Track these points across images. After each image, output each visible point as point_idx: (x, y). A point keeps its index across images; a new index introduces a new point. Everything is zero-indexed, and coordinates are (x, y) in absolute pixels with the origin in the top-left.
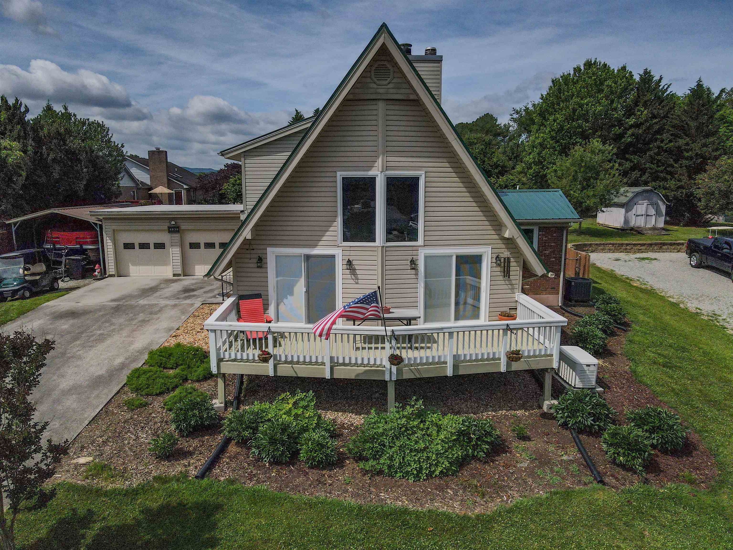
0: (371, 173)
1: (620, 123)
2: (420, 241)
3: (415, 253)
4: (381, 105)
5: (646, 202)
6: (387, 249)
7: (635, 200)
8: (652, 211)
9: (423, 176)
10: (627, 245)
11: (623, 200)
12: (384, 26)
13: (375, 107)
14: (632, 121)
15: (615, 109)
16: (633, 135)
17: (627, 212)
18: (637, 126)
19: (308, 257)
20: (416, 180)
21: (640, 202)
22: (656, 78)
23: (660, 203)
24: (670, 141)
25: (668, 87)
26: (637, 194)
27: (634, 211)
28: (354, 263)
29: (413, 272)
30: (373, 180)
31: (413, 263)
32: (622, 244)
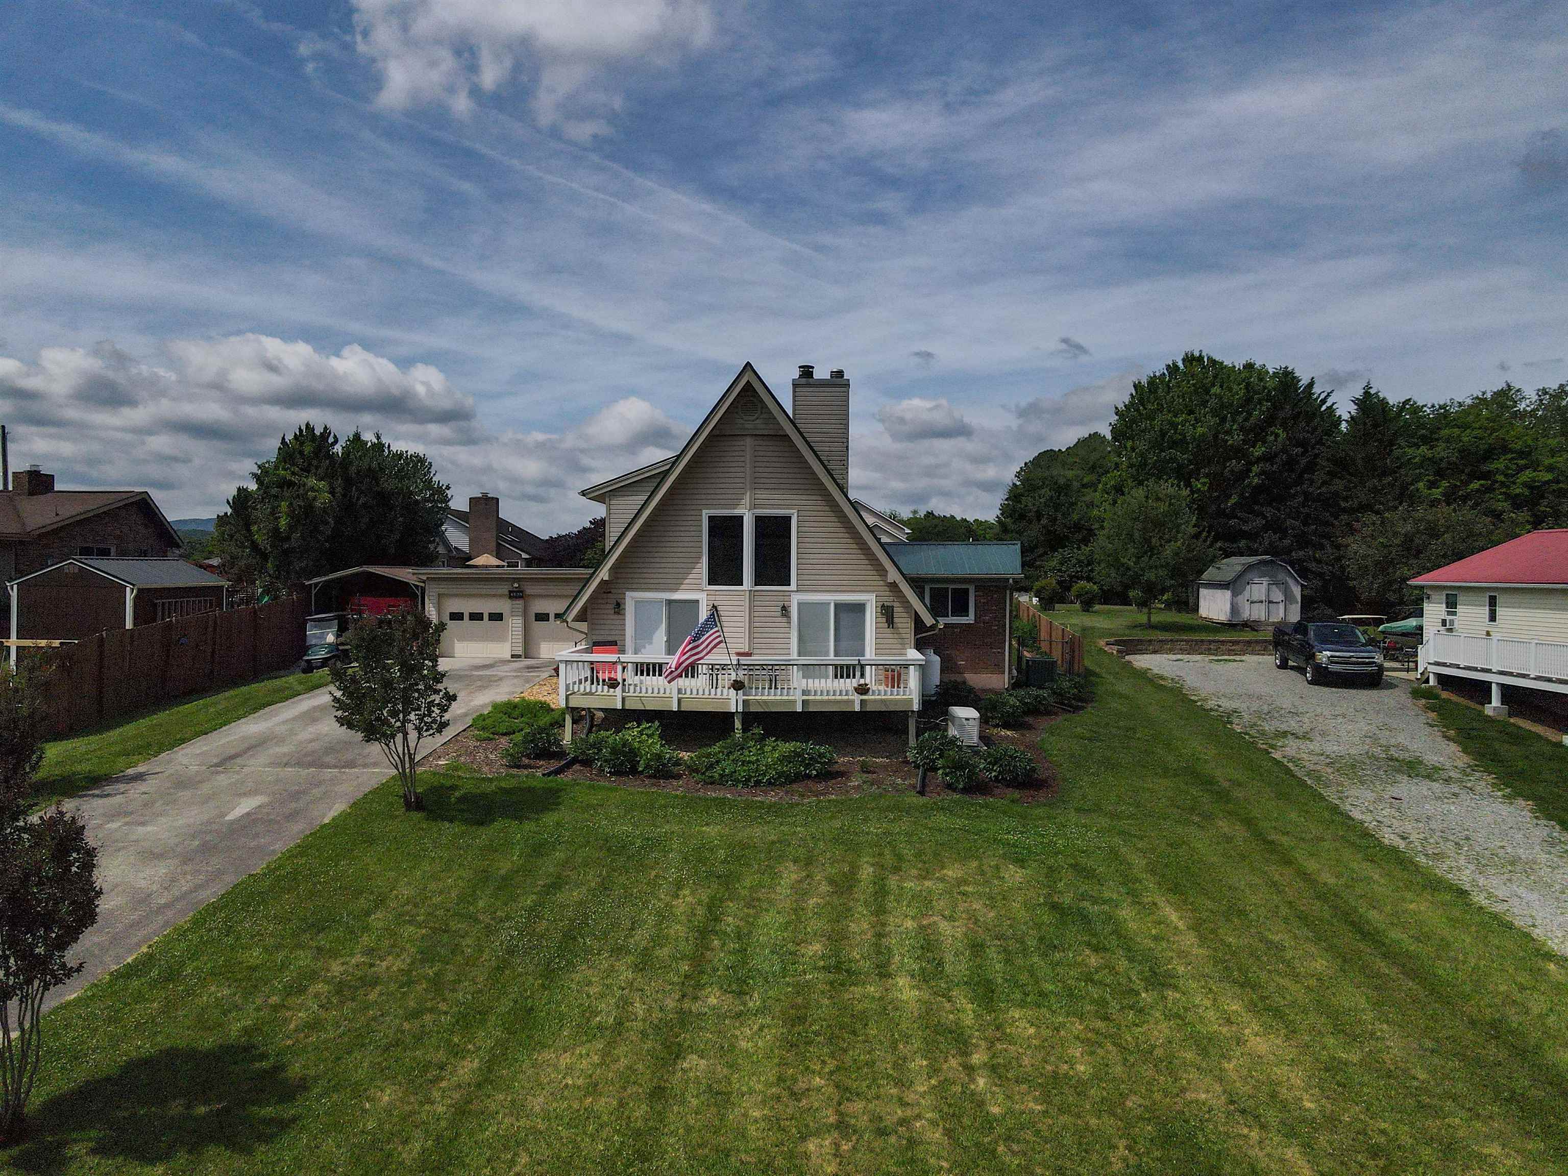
0: (737, 512)
1: (1238, 452)
2: (793, 586)
3: (786, 598)
4: (749, 441)
5: (1265, 581)
6: (756, 593)
7: (1249, 576)
8: (1278, 596)
9: (796, 514)
10: (1210, 642)
11: (1229, 576)
12: (748, 364)
13: (742, 443)
14: (1258, 451)
15: (1229, 432)
16: (1263, 472)
17: (1235, 594)
18: (1268, 458)
19: (670, 602)
20: (788, 519)
21: (1256, 580)
22: (1304, 382)
23: (1291, 582)
24: (1324, 483)
25: (1328, 395)
26: (1250, 567)
27: (1246, 594)
28: (719, 608)
29: (785, 620)
30: (740, 519)
31: (785, 610)
32: (1202, 641)
